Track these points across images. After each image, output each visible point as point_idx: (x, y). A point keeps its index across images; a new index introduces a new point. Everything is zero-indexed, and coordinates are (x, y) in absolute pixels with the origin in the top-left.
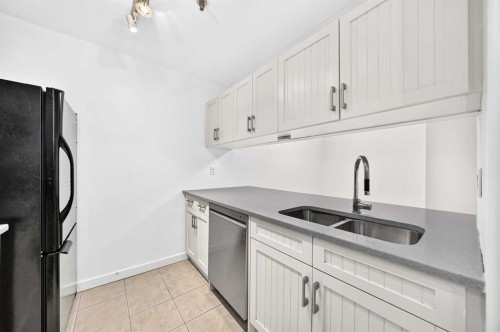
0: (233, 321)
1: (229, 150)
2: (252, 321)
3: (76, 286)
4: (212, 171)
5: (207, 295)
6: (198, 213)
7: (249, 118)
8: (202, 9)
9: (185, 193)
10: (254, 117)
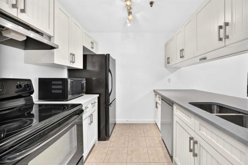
0: (168, 156)
1: (180, 68)
2: (174, 157)
3: (115, 121)
4: (169, 80)
5: (159, 141)
6: (158, 101)
7: (181, 51)
8: (151, 6)
9: (154, 91)
10: (183, 50)
